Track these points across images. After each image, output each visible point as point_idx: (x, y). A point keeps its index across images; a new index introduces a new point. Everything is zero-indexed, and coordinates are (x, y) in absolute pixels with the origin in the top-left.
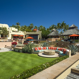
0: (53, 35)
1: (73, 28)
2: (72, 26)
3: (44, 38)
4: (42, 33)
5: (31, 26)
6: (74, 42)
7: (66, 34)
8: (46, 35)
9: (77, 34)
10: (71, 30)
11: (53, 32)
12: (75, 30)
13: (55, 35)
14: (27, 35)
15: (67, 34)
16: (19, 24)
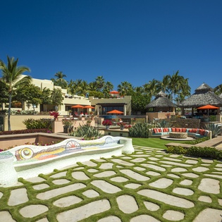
0: (161, 105)
1: (203, 91)
2: (202, 87)
3: (139, 113)
4: (132, 101)
5: (98, 82)
6: (207, 120)
7: (190, 104)
8: (142, 104)
9: (213, 105)
10: (200, 95)
11: (159, 98)
12: (208, 96)
13: (165, 105)
14: (98, 104)
15: (192, 104)
16: (64, 76)
